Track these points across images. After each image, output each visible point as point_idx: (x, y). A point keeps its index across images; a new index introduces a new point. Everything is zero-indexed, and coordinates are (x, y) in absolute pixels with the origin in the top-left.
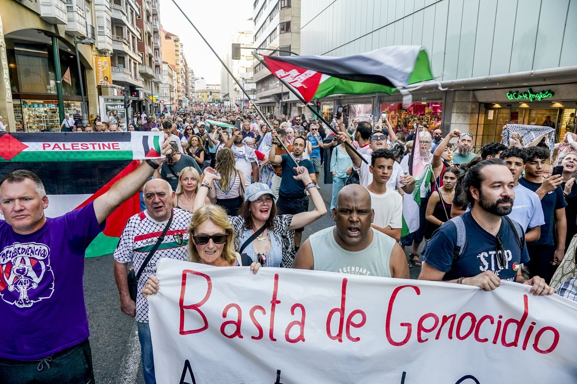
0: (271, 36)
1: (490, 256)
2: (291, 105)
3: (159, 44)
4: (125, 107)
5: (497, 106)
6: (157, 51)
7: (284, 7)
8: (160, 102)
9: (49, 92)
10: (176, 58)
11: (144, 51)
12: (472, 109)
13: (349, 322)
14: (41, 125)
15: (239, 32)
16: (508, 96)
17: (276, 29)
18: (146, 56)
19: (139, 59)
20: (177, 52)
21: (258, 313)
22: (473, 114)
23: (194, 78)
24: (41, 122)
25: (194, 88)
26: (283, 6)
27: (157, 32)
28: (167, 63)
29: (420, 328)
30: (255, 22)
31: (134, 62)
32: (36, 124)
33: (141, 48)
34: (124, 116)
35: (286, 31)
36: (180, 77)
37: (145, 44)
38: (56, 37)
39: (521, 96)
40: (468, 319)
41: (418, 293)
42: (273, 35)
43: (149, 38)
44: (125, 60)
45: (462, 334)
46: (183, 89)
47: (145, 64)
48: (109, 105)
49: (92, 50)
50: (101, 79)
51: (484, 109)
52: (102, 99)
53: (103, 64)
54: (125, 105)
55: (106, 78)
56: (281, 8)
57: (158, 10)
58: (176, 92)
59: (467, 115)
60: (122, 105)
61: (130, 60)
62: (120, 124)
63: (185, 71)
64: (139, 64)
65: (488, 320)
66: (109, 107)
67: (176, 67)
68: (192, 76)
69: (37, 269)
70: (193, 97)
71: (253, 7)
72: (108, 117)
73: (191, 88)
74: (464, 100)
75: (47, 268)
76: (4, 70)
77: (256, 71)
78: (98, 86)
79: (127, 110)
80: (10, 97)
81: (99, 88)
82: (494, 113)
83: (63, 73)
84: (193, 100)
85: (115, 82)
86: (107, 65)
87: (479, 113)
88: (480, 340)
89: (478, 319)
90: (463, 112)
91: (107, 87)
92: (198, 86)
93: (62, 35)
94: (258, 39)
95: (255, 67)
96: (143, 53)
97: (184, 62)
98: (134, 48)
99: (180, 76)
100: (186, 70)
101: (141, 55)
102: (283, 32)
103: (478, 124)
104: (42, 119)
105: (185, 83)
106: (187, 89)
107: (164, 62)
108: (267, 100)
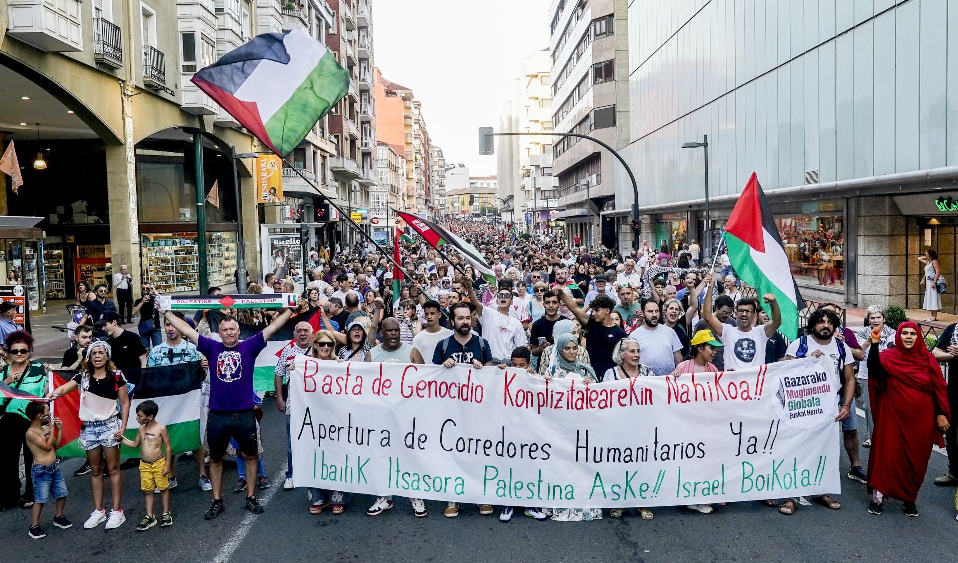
0: (581, 87)
1: (459, 355)
2: (618, 221)
3: (370, 113)
4: (301, 242)
5: (934, 221)
6: (367, 125)
7: (601, 34)
8: (371, 221)
9: (182, 218)
10: (405, 131)
11: (341, 132)
12: (893, 228)
13: (383, 385)
14: (168, 273)
15: (528, 76)
16: (938, 206)
17: (587, 74)
18: (344, 139)
19: (331, 148)
20: (408, 120)
21: (340, 380)
22: (895, 237)
23: (443, 167)
24: (167, 269)
25: (443, 186)
26: (598, 32)
27: (368, 91)
28: (386, 145)
29: (418, 389)
30: (554, 58)
31: (321, 155)
32: (160, 274)
33: (336, 127)
34: (301, 256)
35: (606, 77)
36: (414, 166)
37: (343, 118)
38: (200, 133)
39: (954, 206)
40: (444, 385)
41: (416, 370)
42: (582, 86)
43: (352, 105)
44: (307, 153)
45: (442, 394)
46: (419, 191)
47: (342, 156)
48: (277, 239)
49: (252, 144)
50: (265, 191)
51: (917, 227)
52: (264, 228)
53: (269, 167)
54: (301, 238)
55: (274, 191)
56: (596, 36)
57: (369, 52)
58: (405, 198)
59: (882, 239)
60: (297, 238)
61: (315, 153)
62: (292, 270)
63: (424, 155)
64: (332, 156)
65: (453, 385)
66: (276, 242)
67: (406, 149)
68: (440, 163)
69: (235, 364)
70: (441, 205)
71: (550, 29)
72: (275, 259)
73: (437, 187)
74: (875, 213)
75: (239, 364)
76: (131, 196)
77: (557, 153)
78: (259, 204)
79: (304, 247)
80: (136, 235)
81: (262, 208)
82: (933, 234)
83: (207, 191)
84: (442, 212)
85: (287, 194)
86: (276, 168)
87: (907, 235)
88: (451, 398)
89: (449, 385)
90: (876, 234)
91: (274, 205)
92: (453, 183)
93: (209, 129)
94: (561, 90)
95: (556, 145)
96: (340, 135)
97: (422, 136)
98: (323, 129)
99: (412, 166)
100: (427, 152)
101: (335, 141)
102: (601, 80)
103: (907, 255)
104: (170, 265)
105: (423, 179)
106: (428, 190)
107: (380, 144)
108: (577, 211)
